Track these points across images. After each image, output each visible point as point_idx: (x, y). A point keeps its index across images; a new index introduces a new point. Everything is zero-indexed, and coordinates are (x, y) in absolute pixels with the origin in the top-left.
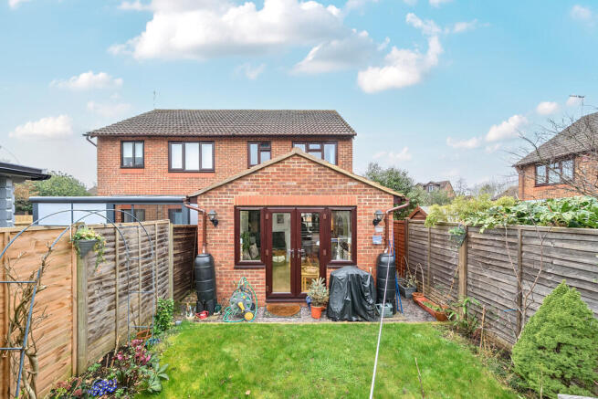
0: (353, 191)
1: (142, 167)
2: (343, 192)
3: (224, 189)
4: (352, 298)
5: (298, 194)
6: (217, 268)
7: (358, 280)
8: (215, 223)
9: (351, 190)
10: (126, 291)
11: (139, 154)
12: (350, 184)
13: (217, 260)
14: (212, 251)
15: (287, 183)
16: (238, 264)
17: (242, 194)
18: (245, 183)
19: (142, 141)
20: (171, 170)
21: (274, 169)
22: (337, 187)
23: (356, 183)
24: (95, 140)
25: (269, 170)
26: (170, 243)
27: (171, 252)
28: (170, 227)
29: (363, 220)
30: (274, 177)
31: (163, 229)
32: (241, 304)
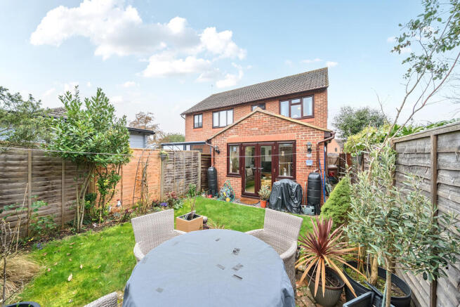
0: (294, 130)
1: (201, 127)
2: (286, 131)
3: (223, 135)
4: (282, 197)
5: (259, 134)
6: (219, 176)
7: (287, 187)
8: (219, 152)
9: (291, 129)
10: (178, 178)
11: (200, 121)
12: (291, 126)
13: (219, 171)
14: (217, 167)
15: (253, 129)
16: (229, 175)
17: (230, 137)
18: (232, 131)
19: (202, 114)
20: (213, 128)
21: (246, 122)
22: (282, 129)
23: (295, 125)
24: (184, 116)
25: (243, 122)
26: (199, 161)
27: (200, 166)
28: (200, 154)
29: (300, 149)
30: (246, 126)
31: (196, 154)
32: (224, 193)
